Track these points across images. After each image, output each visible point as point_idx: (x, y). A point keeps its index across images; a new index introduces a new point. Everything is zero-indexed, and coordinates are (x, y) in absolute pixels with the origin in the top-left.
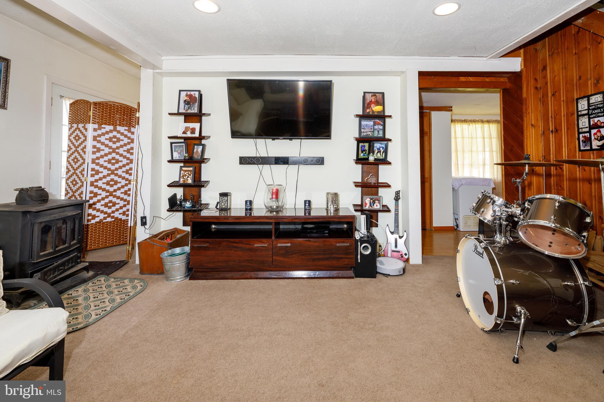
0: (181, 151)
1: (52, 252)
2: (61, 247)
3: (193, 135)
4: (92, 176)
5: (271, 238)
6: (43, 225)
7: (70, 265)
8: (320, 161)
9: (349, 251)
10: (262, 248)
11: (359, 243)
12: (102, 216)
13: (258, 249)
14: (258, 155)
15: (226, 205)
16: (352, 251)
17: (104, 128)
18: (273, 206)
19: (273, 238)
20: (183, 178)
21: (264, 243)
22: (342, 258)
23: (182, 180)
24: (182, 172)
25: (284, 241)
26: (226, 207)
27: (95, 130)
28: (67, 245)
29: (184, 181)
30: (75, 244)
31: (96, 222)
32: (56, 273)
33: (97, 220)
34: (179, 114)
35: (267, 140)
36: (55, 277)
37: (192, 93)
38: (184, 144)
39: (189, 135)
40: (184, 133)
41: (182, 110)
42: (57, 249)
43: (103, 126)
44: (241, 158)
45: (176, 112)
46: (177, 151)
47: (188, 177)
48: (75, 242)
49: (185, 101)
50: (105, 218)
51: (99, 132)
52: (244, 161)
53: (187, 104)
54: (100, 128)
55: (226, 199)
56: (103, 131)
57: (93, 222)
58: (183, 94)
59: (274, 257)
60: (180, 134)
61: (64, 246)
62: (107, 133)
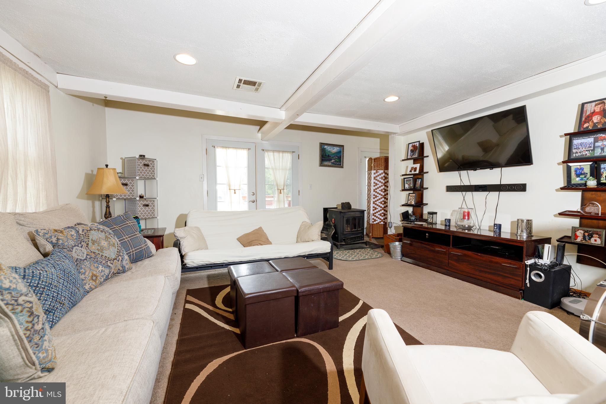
0: (410, 183)
1: (350, 231)
2: (354, 230)
3: (415, 173)
4: (374, 198)
5: (450, 246)
6: (346, 218)
7: (358, 240)
8: (522, 188)
9: (516, 273)
10: (442, 252)
11: (528, 269)
12: (379, 220)
13: (438, 252)
14: (462, 184)
15: (432, 220)
16: (520, 273)
17: (379, 172)
18: (466, 226)
19: (451, 247)
20: (410, 201)
21: (443, 248)
22: (509, 277)
23: (409, 202)
24: (409, 197)
25: (457, 250)
26: (432, 222)
27: (375, 174)
28: (356, 230)
29: (410, 202)
30: (360, 230)
31: (376, 223)
32: (352, 241)
33: (377, 222)
34: (408, 159)
35: (469, 171)
36: (351, 242)
37: (415, 144)
38: (412, 179)
39: (413, 172)
40: (411, 171)
41: (409, 157)
42: (352, 230)
43: (378, 171)
44: (447, 187)
45: (406, 158)
46: (408, 184)
47: (412, 200)
48: (360, 229)
49: (411, 150)
50: (380, 222)
51: (376, 175)
52: (451, 189)
53: (412, 152)
54: (377, 172)
55: (432, 216)
56: (378, 173)
57: (375, 223)
58: (411, 145)
59: (449, 261)
60: (408, 173)
61: (355, 230)
62: (380, 174)
